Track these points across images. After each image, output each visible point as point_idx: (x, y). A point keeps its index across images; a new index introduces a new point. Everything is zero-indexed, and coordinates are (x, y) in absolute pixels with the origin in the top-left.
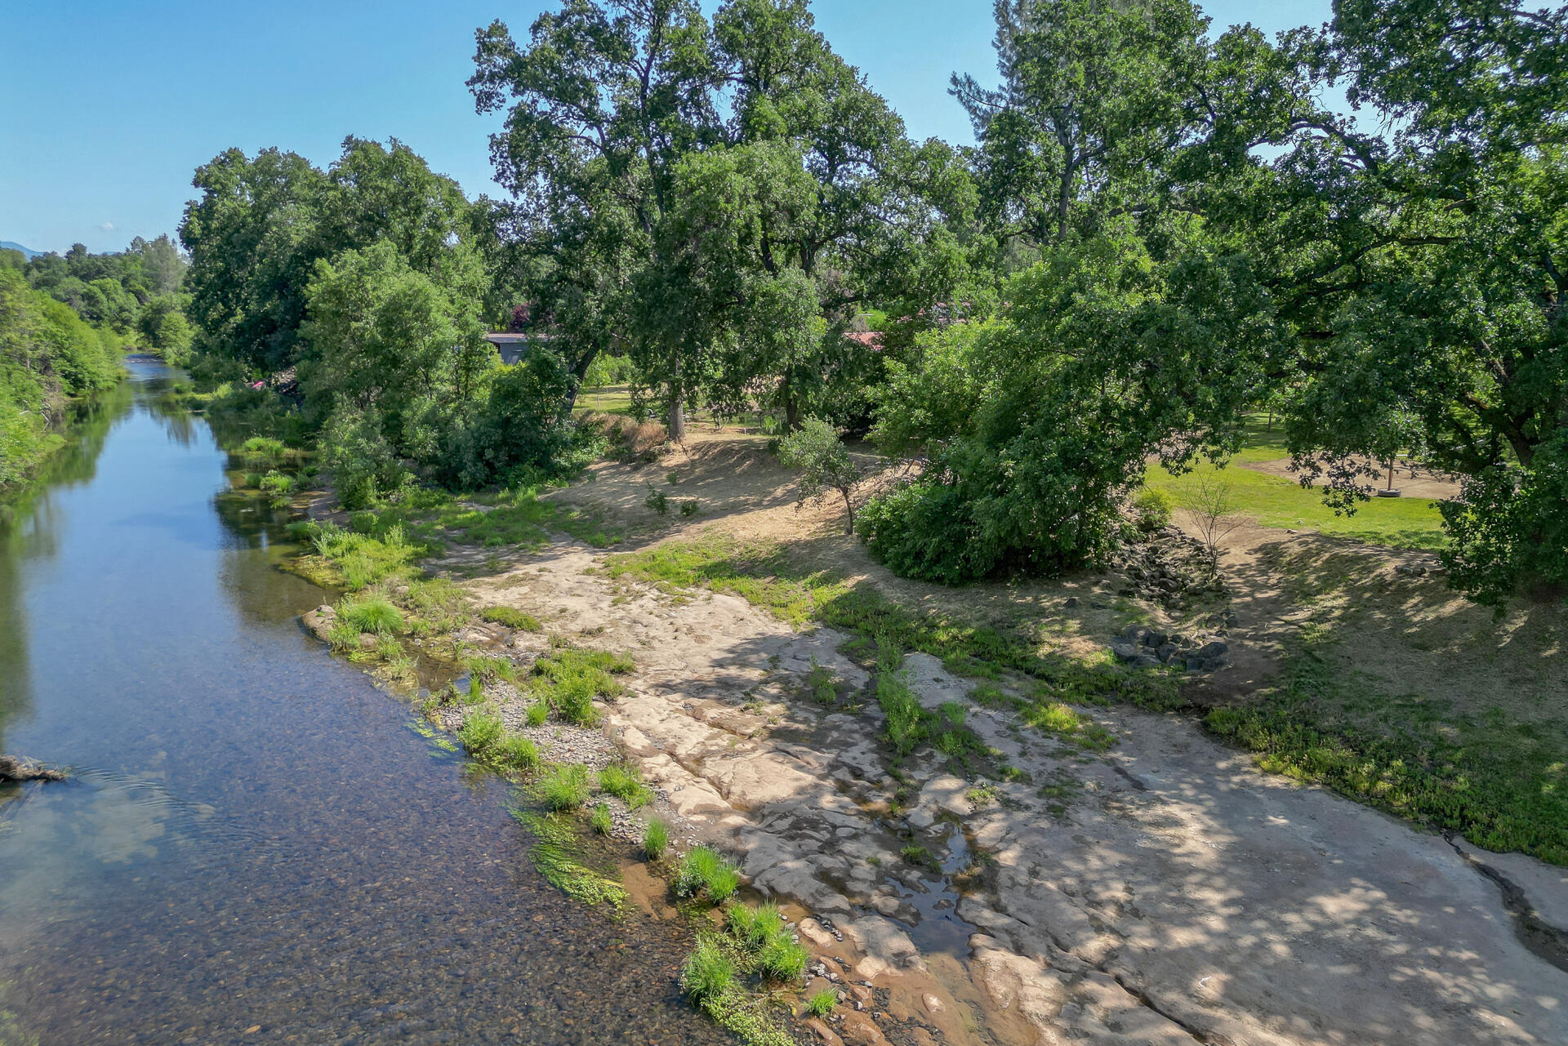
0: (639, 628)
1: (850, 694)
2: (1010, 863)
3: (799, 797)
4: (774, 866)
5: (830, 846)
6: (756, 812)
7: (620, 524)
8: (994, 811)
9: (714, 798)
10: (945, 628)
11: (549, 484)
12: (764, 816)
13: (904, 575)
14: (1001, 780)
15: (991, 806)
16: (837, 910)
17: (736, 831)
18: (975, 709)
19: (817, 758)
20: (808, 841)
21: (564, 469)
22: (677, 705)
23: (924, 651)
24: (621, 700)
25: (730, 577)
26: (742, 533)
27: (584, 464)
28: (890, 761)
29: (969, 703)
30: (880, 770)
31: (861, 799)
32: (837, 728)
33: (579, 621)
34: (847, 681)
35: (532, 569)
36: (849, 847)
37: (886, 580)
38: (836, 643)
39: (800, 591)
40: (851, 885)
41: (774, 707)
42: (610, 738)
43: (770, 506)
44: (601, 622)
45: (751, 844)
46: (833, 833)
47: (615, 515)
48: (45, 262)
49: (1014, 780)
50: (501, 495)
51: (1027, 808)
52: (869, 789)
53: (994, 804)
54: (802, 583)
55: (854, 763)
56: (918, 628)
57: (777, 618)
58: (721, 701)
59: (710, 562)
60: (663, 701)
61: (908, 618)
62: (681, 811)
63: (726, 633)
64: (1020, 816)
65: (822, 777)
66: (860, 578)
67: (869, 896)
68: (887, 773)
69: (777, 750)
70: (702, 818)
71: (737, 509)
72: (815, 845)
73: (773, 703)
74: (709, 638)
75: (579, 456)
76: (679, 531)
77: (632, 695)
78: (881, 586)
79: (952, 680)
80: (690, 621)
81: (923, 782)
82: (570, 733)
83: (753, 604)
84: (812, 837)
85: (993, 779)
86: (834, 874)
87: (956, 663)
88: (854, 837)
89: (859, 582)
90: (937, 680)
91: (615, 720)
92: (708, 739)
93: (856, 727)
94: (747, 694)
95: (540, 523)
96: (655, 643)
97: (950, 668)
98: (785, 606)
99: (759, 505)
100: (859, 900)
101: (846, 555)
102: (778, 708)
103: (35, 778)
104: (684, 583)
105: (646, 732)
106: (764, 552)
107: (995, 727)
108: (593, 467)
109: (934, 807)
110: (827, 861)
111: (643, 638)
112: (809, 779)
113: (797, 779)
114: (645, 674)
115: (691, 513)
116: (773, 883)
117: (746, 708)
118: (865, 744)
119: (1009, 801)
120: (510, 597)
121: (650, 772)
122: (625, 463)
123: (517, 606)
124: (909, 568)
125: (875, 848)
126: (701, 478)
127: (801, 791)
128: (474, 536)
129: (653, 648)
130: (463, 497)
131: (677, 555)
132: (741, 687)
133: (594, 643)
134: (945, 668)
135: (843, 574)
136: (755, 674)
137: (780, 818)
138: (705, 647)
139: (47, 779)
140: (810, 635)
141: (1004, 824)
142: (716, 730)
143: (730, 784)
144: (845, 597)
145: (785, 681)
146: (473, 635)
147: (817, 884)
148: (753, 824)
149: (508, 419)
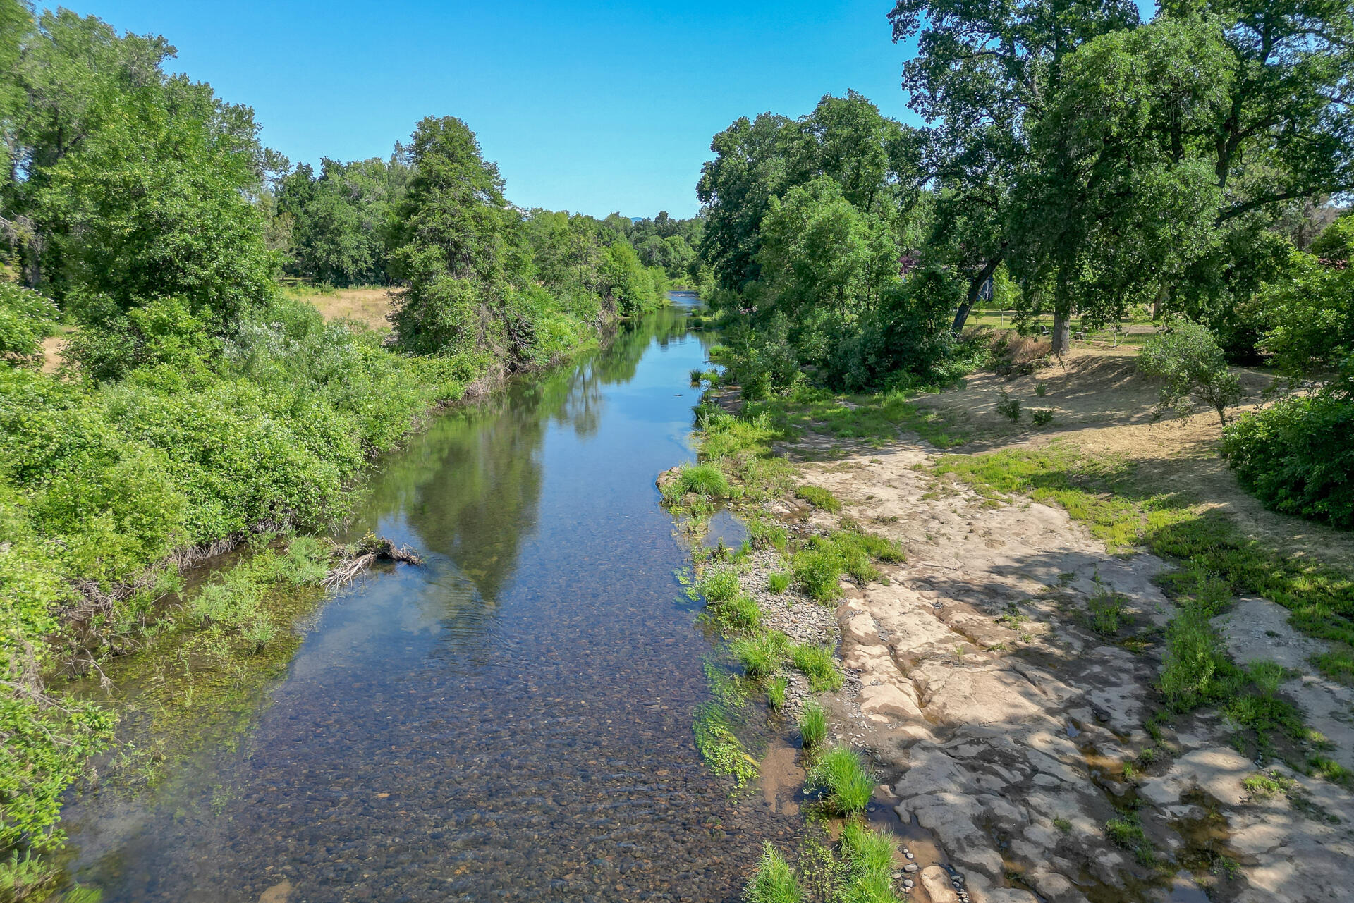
0: (935, 524)
1: (1143, 629)
2: (1266, 886)
3: (1008, 727)
4: (930, 793)
5: (1016, 792)
6: (946, 729)
7: (969, 428)
8: (1276, 812)
9: (910, 704)
10: (1309, 575)
11: (921, 390)
12: (955, 736)
13: (1273, 508)
14: (1309, 774)
15: (1274, 803)
16: (979, 869)
17: (909, 745)
18: (1313, 678)
19: (1057, 690)
20: (990, 777)
21: (941, 378)
22: (927, 602)
23: (1269, 598)
24: (872, 585)
25: (1060, 488)
26: (1091, 446)
27: (961, 374)
28: (1154, 714)
29: (1308, 669)
30: (1135, 721)
31: (1091, 748)
32: (1103, 662)
33: (879, 510)
34: (1146, 613)
35: (865, 460)
36: (1037, 799)
37: (1249, 512)
38: (1154, 572)
39: (1135, 511)
40: (1016, 844)
41: (1037, 625)
42: (840, 618)
43: (1137, 423)
44: (900, 512)
45: (917, 762)
46: (1029, 777)
47: (967, 420)
48: (643, 225)
49: (1332, 778)
50: (876, 397)
51: (1334, 820)
52: (1107, 740)
53: (1279, 800)
54: (1140, 504)
55: (1104, 706)
56: (1271, 571)
57: (1094, 536)
58: (979, 608)
59: (1043, 471)
60: (916, 594)
61: (1263, 557)
62: (865, 706)
63: (1025, 543)
64: (1315, 828)
65: (1052, 712)
66: (1215, 506)
67: (1033, 865)
68: (1143, 727)
69: (1013, 669)
70: (885, 719)
71: (1097, 423)
72: (998, 784)
73: (1038, 620)
74: (1003, 544)
75: (959, 366)
76: (1024, 440)
77: (886, 583)
78: (1240, 517)
79: (1294, 637)
80: (993, 525)
81: (1187, 750)
82: (805, 605)
83: (1073, 518)
84: (997, 774)
85: (1296, 769)
86: (1003, 825)
87: (1309, 618)
88: (1054, 789)
89: (1211, 510)
90: (1271, 634)
91: (854, 603)
92: (940, 641)
93: (1130, 666)
94: (1011, 606)
95: (896, 422)
96: (942, 541)
97: (1296, 623)
98: (1110, 525)
99: (1125, 421)
100: (1016, 866)
101: (1209, 480)
102: (1041, 627)
103: (403, 560)
104: (1005, 488)
105: (878, 621)
106: (1108, 467)
107: (1333, 706)
108: (969, 377)
109: (1187, 783)
110: (1002, 807)
111: (933, 533)
112: (1033, 709)
113: (1015, 706)
114: (914, 566)
115: (1044, 423)
116: (919, 812)
117: (1002, 620)
118: (1132, 687)
119: (1307, 803)
120: (831, 480)
121: (857, 660)
122: (1000, 374)
123: (832, 488)
124: (1281, 500)
125: (1075, 809)
126: (1073, 391)
127: (1012, 720)
128: (832, 429)
129: (938, 544)
130: (842, 397)
131: (1011, 462)
132: (1010, 597)
133: (881, 530)
134: (1290, 622)
135: (1196, 499)
136: (1032, 588)
137: (971, 743)
138: (993, 552)
139: (409, 562)
140: (1126, 558)
141: (1282, 832)
142: (955, 634)
143: (936, 692)
144: (1189, 525)
145: (1065, 602)
146: (778, 507)
147: (971, 829)
148: (937, 742)
149: (892, 328)
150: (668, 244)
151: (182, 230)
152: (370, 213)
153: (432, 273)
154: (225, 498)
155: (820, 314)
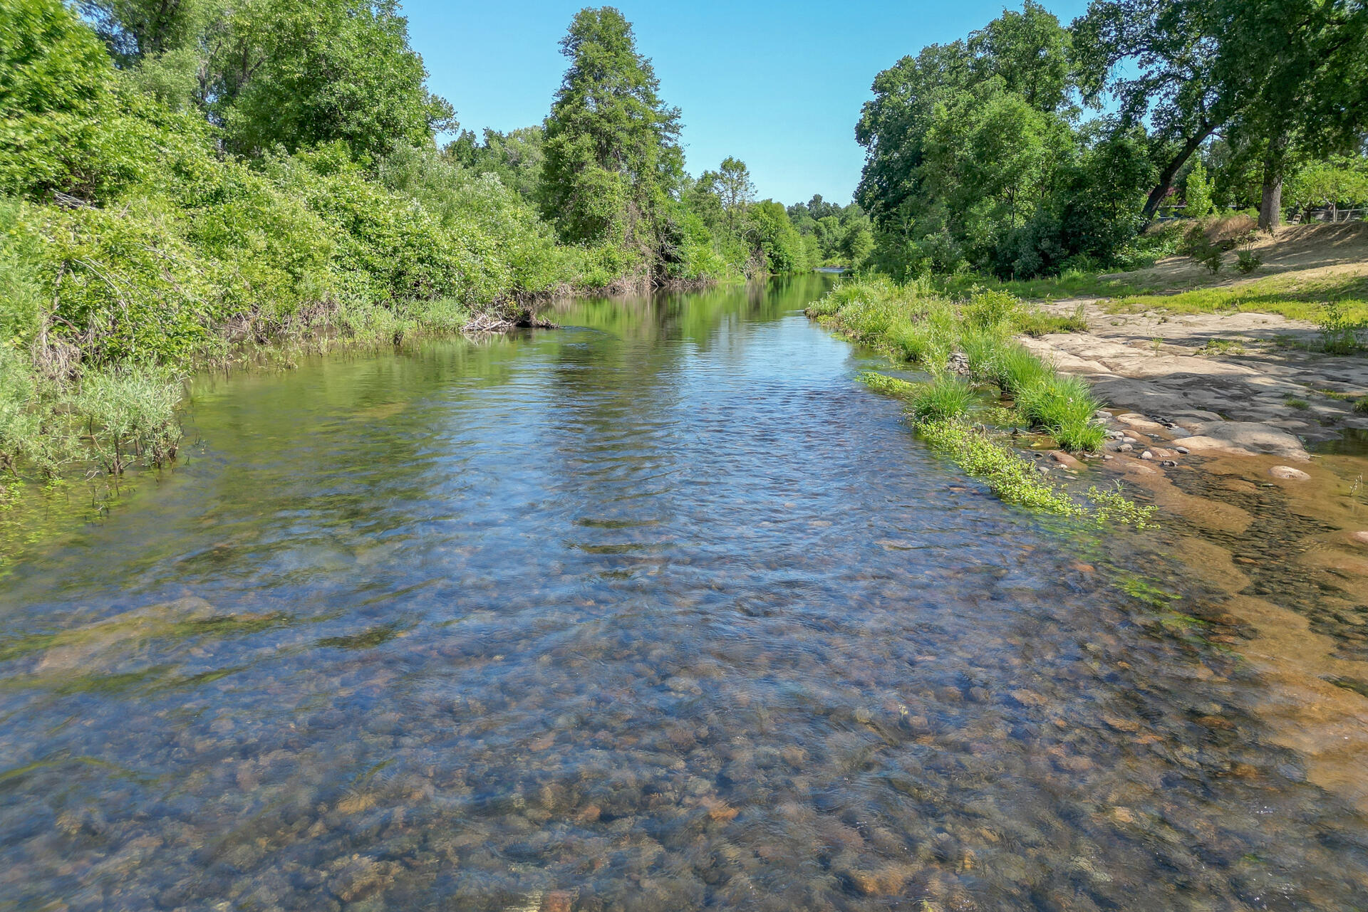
7: (1159, 283)
11: (1101, 272)
16: (1190, 416)
20: (1201, 391)
21: (1124, 263)
22: (1114, 341)
24: (1048, 335)
25: (1272, 303)
27: (1149, 259)
45: (1105, 381)
50: (1050, 279)
59: (1251, 296)
60: (1099, 339)
69: (1223, 361)
72: (1211, 394)
74: (1204, 326)
75: (1146, 254)
76: (1226, 285)
80: (1190, 320)
83: (1289, 318)
84: (1211, 390)
86: (1218, 407)
88: (1282, 397)
91: (1028, 340)
92: (1131, 352)
96: (1131, 325)
103: (542, 326)
104: (1206, 307)
108: (1157, 261)
111: (1119, 323)
114: (1098, 333)
115: (1250, 273)
117: (1209, 347)
122: (1195, 256)
129: (1125, 326)
138: (1193, 328)
139: (548, 328)
143: (1128, 366)
147: (1178, 404)
149: (1070, 207)
150: (822, 225)
151: (348, 81)
152: (528, 177)
153: (583, 164)
154: (374, 270)
155: (987, 204)
